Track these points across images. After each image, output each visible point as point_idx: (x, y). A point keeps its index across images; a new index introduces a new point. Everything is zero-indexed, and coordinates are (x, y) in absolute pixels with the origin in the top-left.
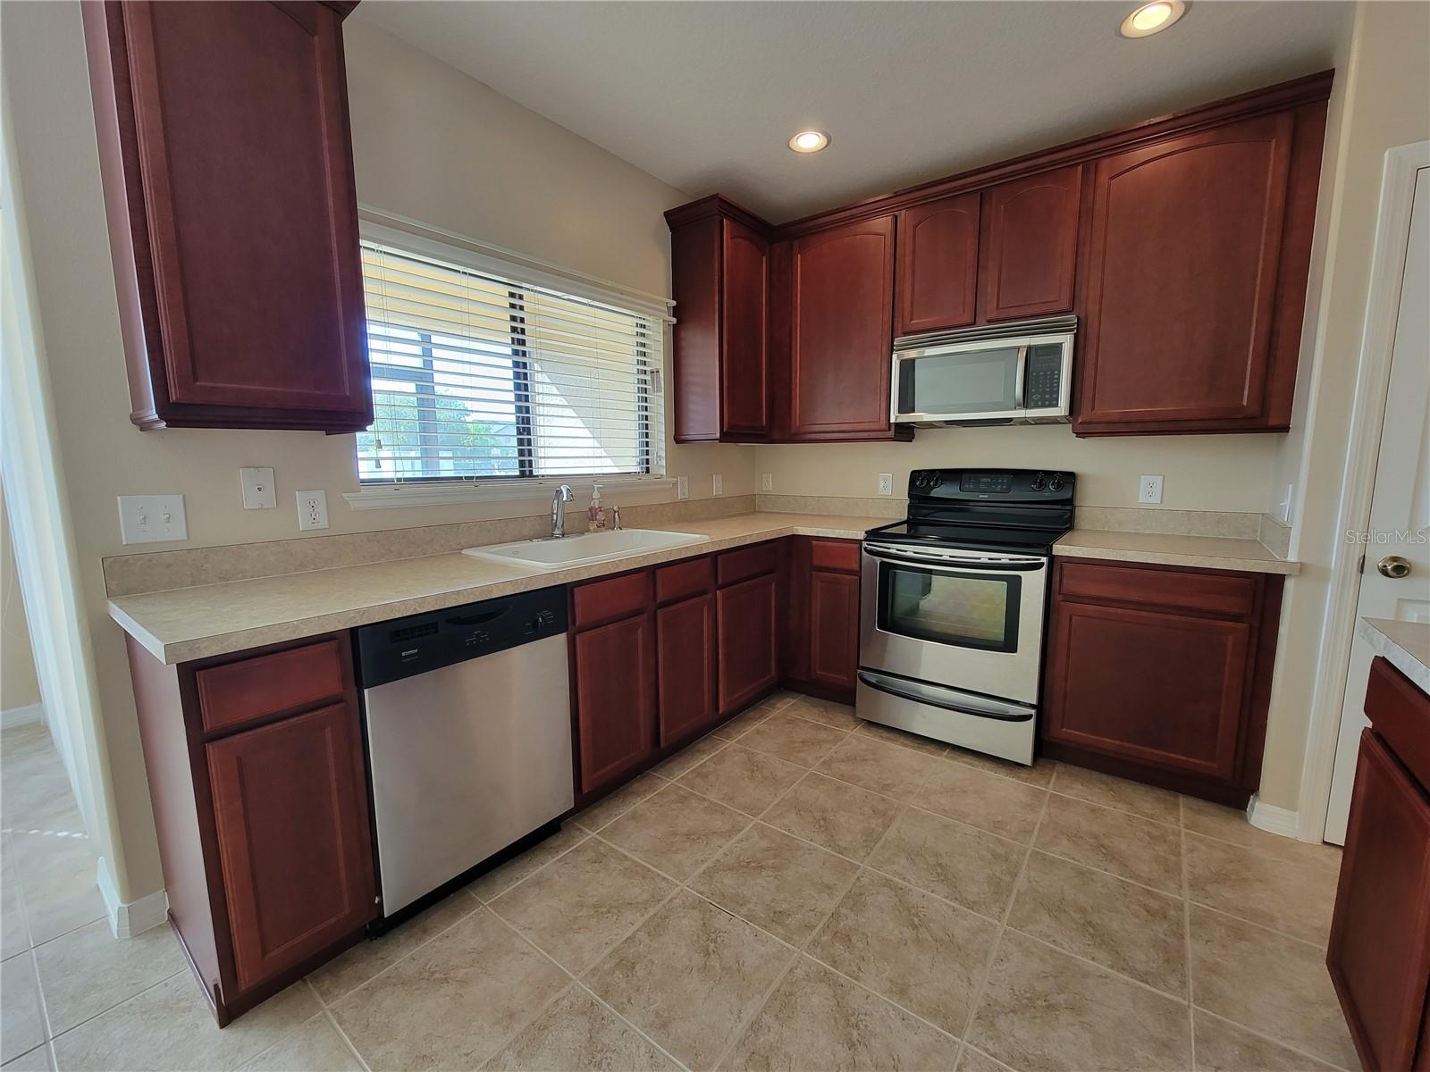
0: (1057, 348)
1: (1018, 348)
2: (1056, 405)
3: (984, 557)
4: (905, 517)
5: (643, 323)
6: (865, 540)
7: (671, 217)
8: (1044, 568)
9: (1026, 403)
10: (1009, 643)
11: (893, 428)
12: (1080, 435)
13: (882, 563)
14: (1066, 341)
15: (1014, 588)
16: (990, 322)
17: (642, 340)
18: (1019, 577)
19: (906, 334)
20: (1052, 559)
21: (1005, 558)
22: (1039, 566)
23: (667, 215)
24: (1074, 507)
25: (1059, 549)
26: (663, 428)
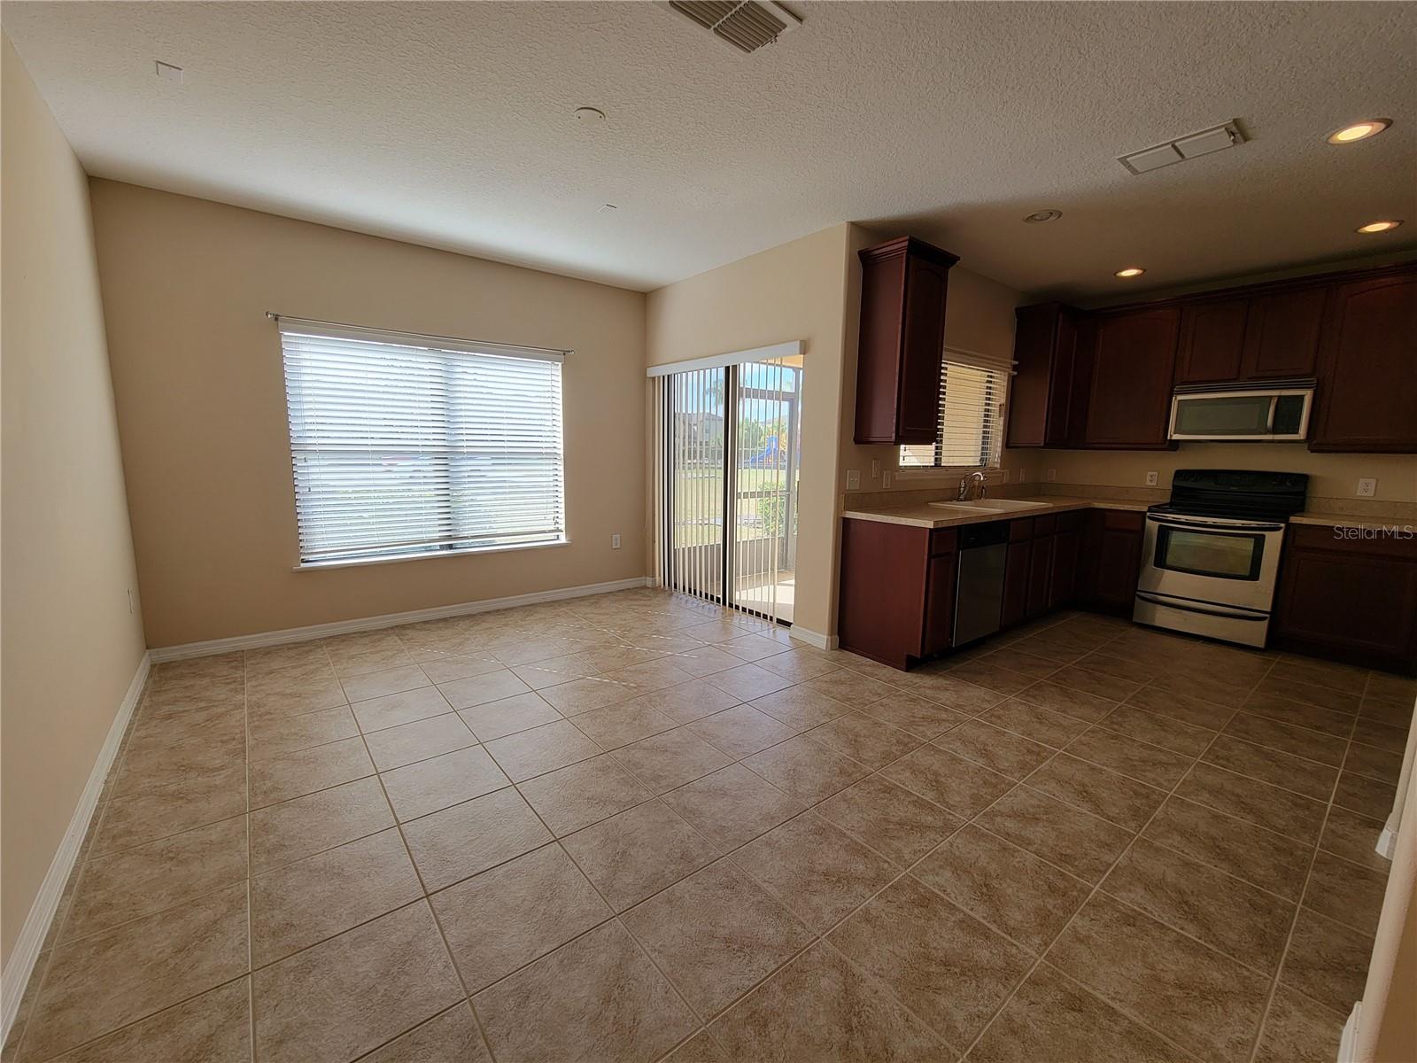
0: (1302, 397)
1: (1271, 397)
2: (1297, 433)
3: (1238, 522)
4: (1168, 501)
5: (990, 374)
6: (1148, 511)
7: (1020, 312)
8: (1282, 531)
9: (1274, 431)
10: (1254, 575)
11: (1167, 442)
12: (1312, 451)
13: (1160, 526)
14: (1308, 395)
15: (1259, 543)
16: (1250, 379)
17: (990, 385)
18: (1264, 536)
19: (1183, 383)
20: (1289, 526)
21: (1253, 523)
22: (1280, 528)
23: (1016, 309)
24: (1305, 498)
25: (1294, 520)
26: (1000, 439)
